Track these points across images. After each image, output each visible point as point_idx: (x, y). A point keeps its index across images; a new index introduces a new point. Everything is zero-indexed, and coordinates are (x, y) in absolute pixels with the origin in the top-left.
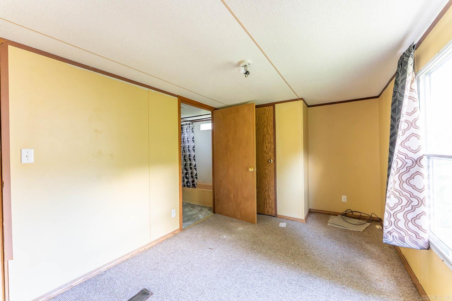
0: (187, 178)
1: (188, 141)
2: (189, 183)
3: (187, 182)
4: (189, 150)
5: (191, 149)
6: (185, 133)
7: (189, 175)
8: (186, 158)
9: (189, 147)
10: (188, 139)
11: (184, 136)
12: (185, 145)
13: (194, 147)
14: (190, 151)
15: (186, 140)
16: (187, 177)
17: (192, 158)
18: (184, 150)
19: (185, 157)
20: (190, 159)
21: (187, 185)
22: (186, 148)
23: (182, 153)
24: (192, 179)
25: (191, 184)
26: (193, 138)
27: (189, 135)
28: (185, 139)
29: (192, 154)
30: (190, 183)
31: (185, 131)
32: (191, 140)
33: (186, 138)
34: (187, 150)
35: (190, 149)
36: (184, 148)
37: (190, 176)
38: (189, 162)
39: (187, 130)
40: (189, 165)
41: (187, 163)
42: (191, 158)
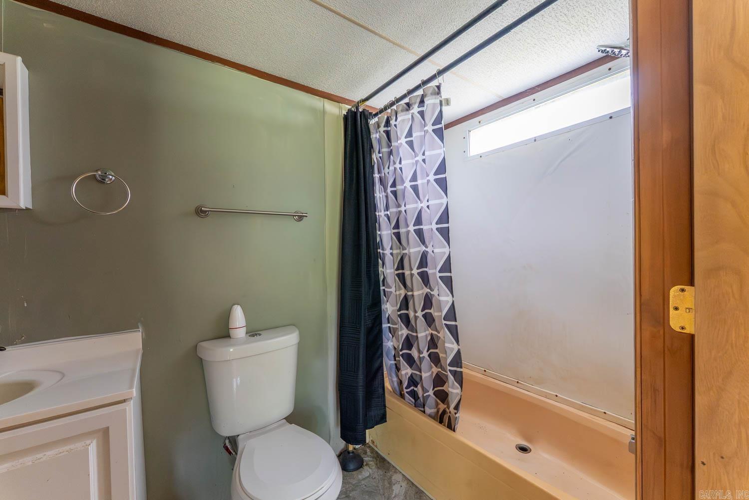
0: (410, 360)
1: (415, 189)
2: (423, 387)
3: (413, 381)
4: (420, 233)
5: (430, 226)
6: (404, 150)
7: (420, 352)
8: (407, 273)
9: (419, 221)
10: (414, 178)
11: (398, 166)
12: (403, 209)
13: (445, 217)
14: (426, 236)
15: (408, 184)
16: (410, 355)
17: (434, 272)
18: (398, 235)
19: (401, 266)
20: (425, 278)
21: (414, 394)
22: (407, 226)
23: (391, 249)
24: (435, 370)
25: (431, 393)
26: (442, 168)
27: (420, 158)
28: (403, 182)
29: (438, 250)
30: (425, 390)
31: (403, 140)
32: (432, 177)
33: (408, 175)
34: (413, 236)
35: (425, 227)
36: (397, 226)
37: (425, 354)
38: (419, 292)
39: (410, 134)
40: (419, 304)
41: (413, 295)
42: (430, 271)
